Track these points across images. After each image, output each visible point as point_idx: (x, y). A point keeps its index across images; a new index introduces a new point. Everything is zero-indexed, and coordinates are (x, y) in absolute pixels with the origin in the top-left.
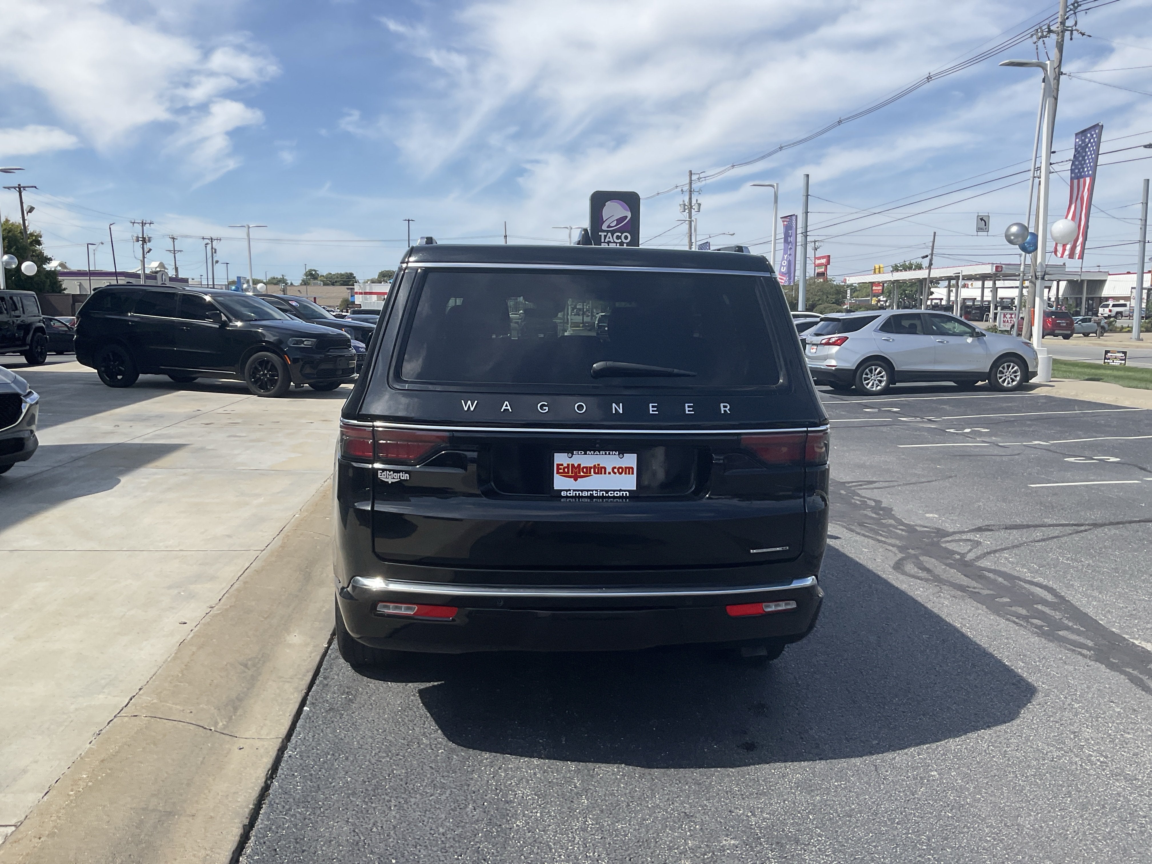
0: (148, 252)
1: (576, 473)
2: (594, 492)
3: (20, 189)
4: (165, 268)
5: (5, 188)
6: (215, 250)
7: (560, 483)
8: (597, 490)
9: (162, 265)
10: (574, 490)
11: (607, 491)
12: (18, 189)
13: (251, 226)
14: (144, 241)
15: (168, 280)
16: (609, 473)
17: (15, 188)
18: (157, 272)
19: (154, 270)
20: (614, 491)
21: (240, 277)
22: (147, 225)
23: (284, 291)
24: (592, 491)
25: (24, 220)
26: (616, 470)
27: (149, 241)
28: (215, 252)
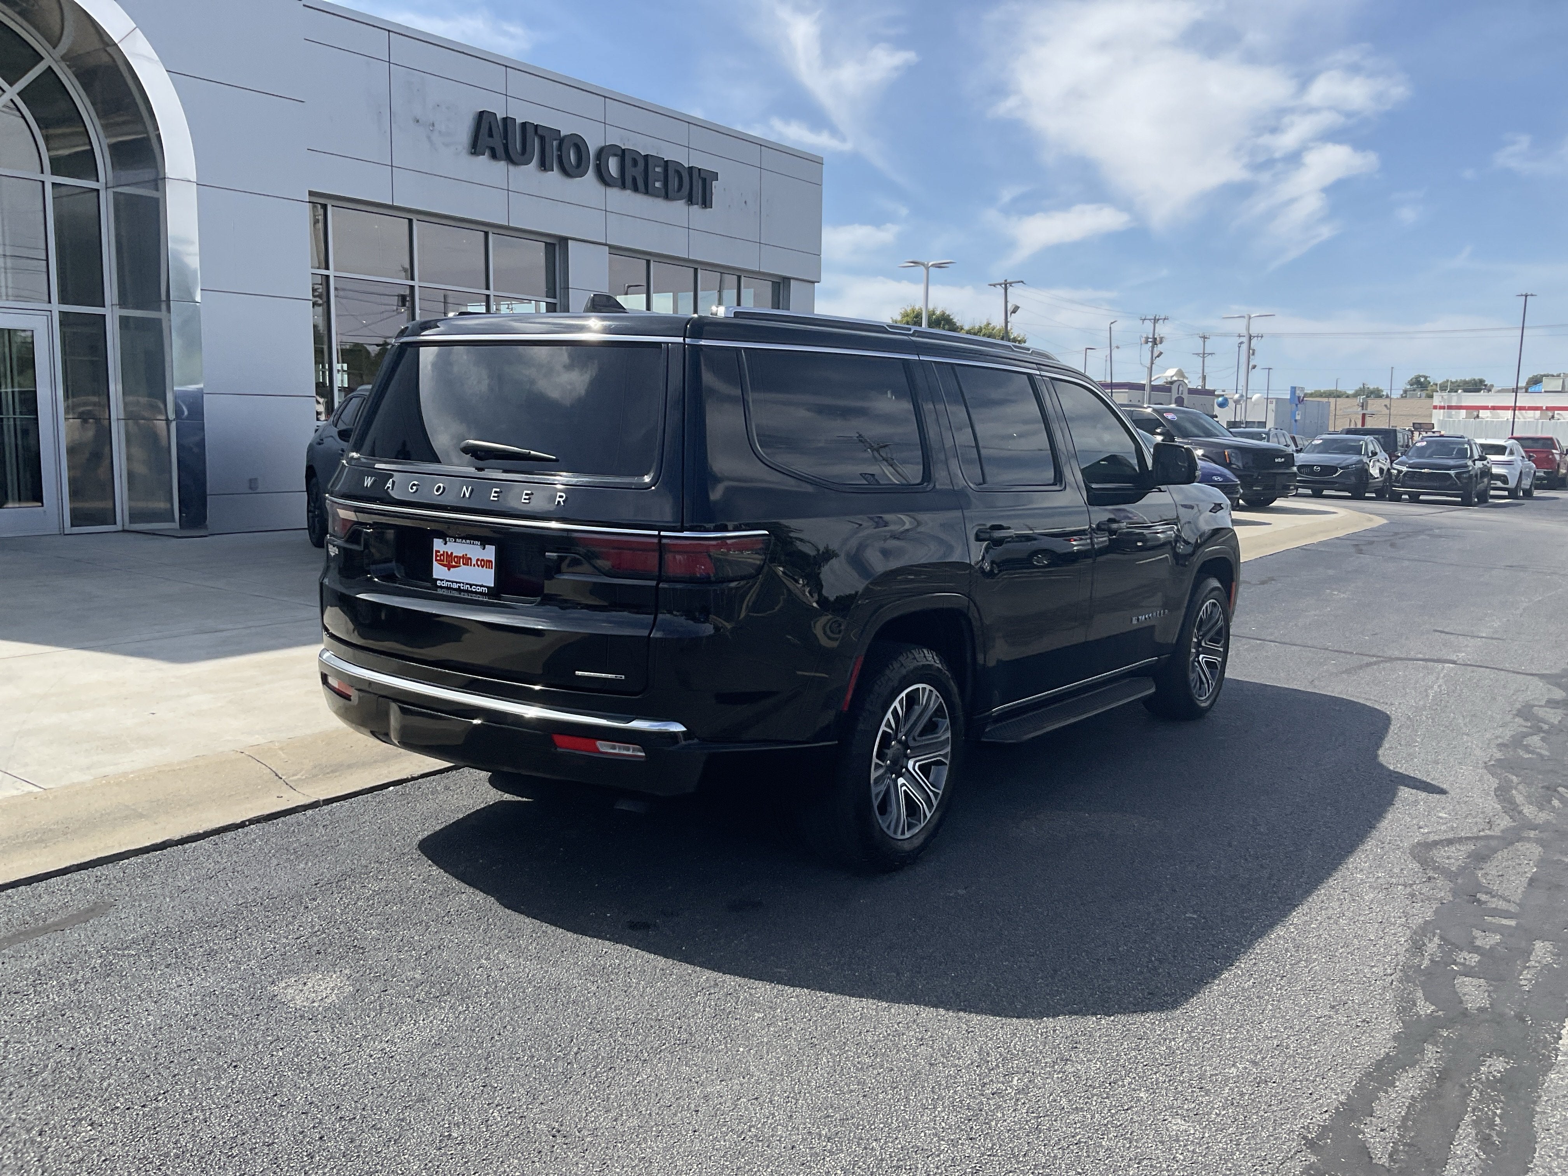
0: (1158, 356)
1: (450, 562)
2: (462, 585)
3: (1006, 285)
4: (1184, 377)
5: (991, 285)
6: (1254, 350)
7: (439, 571)
8: (463, 583)
9: (1180, 373)
10: (447, 581)
11: (471, 585)
12: (1003, 286)
13: (1252, 316)
14: (1155, 342)
15: (1186, 392)
16: (474, 565)
17: (1000, 285)
18: (1172, 383)
19: (1169, 379)
20: (476, 585)
21: (1295, 388)
22: (1161, 321)
23: (1362, 406)
24: (460, 583)
25: (1006, 322)
26: (479, 563)
27: (1161, 342)
28: (1253, 354)
